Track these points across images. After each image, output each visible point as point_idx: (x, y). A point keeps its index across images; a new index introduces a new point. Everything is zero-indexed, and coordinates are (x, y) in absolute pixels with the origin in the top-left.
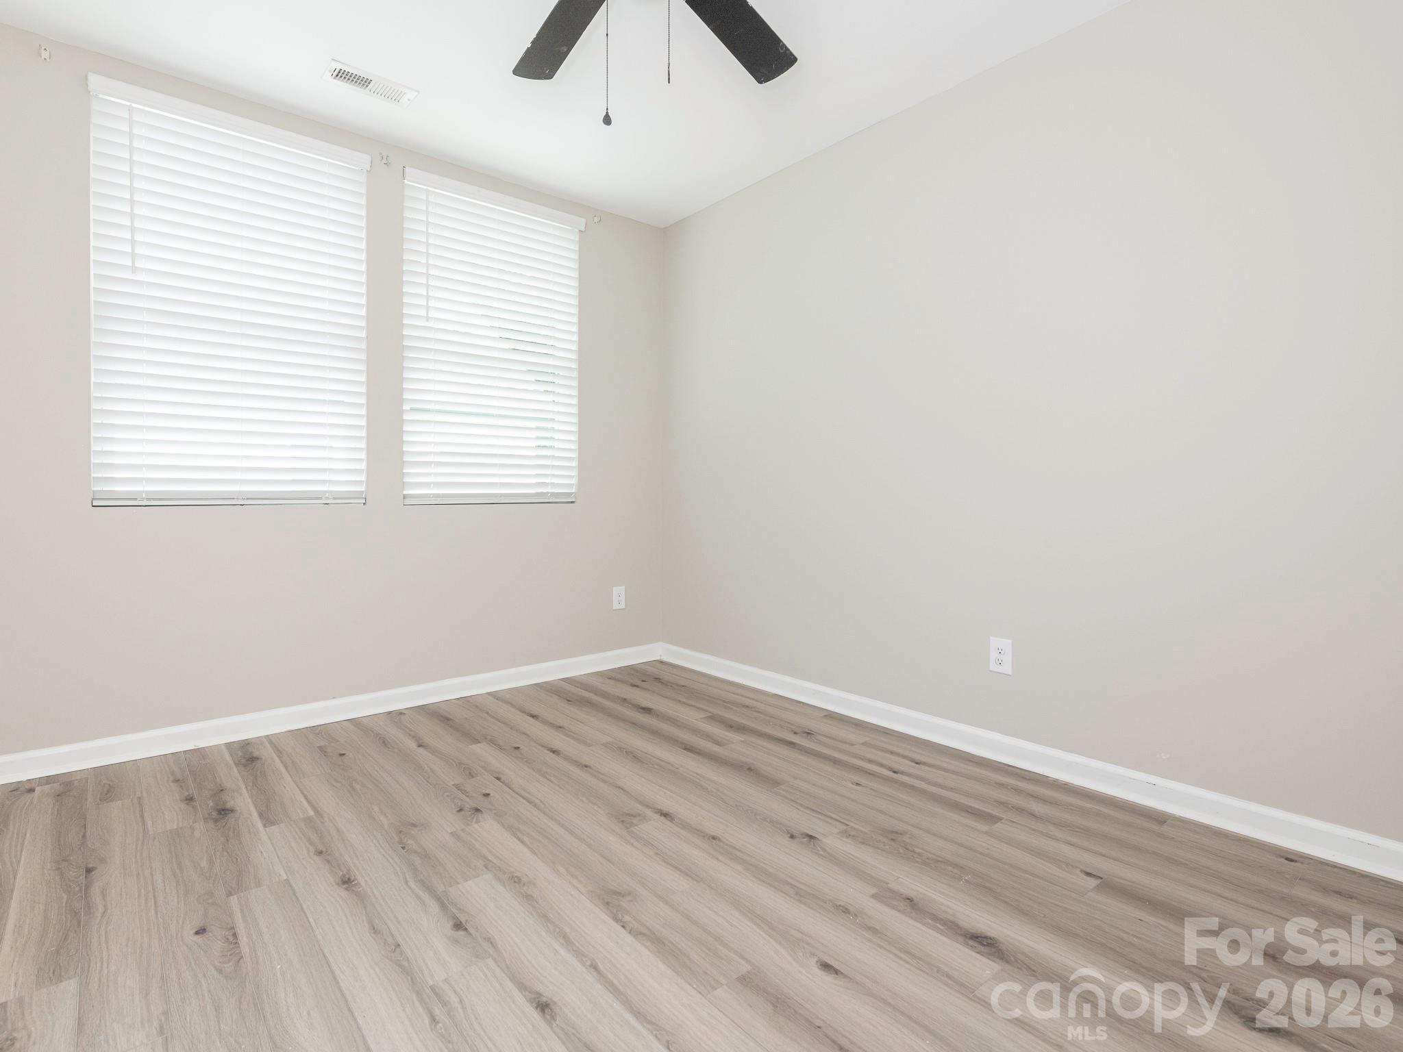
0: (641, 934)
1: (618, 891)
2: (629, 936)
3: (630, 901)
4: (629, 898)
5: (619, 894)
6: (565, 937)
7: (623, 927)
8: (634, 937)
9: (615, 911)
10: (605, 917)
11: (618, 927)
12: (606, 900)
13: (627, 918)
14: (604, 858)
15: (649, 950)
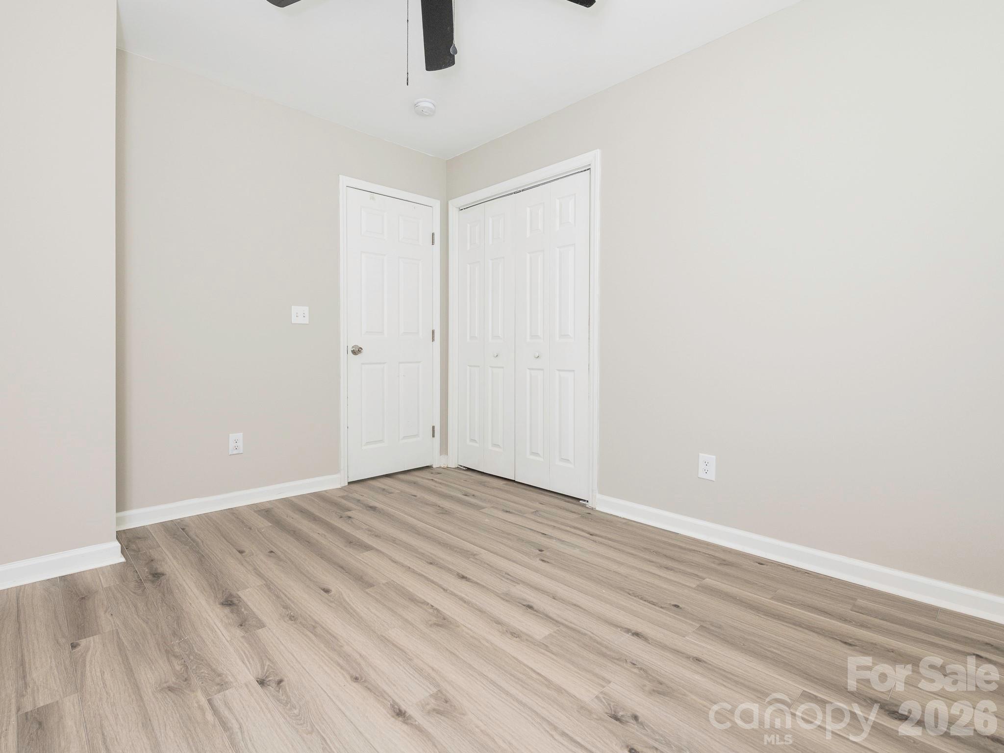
0: (422, 603)
1: (439, 627)
2: (429, 602)
3: (430, 621)
4: (430, 623)
5: (438, 625)
6: (465, 602)
7: (432, 606)
8: (425, 601)
9: (439, 614)
10: (444, 611)
11: (436, 606)
12: (445, 621)
13: (431, 611)
14: (454, 654)
15: (417, 596)
